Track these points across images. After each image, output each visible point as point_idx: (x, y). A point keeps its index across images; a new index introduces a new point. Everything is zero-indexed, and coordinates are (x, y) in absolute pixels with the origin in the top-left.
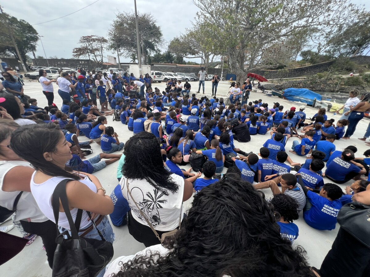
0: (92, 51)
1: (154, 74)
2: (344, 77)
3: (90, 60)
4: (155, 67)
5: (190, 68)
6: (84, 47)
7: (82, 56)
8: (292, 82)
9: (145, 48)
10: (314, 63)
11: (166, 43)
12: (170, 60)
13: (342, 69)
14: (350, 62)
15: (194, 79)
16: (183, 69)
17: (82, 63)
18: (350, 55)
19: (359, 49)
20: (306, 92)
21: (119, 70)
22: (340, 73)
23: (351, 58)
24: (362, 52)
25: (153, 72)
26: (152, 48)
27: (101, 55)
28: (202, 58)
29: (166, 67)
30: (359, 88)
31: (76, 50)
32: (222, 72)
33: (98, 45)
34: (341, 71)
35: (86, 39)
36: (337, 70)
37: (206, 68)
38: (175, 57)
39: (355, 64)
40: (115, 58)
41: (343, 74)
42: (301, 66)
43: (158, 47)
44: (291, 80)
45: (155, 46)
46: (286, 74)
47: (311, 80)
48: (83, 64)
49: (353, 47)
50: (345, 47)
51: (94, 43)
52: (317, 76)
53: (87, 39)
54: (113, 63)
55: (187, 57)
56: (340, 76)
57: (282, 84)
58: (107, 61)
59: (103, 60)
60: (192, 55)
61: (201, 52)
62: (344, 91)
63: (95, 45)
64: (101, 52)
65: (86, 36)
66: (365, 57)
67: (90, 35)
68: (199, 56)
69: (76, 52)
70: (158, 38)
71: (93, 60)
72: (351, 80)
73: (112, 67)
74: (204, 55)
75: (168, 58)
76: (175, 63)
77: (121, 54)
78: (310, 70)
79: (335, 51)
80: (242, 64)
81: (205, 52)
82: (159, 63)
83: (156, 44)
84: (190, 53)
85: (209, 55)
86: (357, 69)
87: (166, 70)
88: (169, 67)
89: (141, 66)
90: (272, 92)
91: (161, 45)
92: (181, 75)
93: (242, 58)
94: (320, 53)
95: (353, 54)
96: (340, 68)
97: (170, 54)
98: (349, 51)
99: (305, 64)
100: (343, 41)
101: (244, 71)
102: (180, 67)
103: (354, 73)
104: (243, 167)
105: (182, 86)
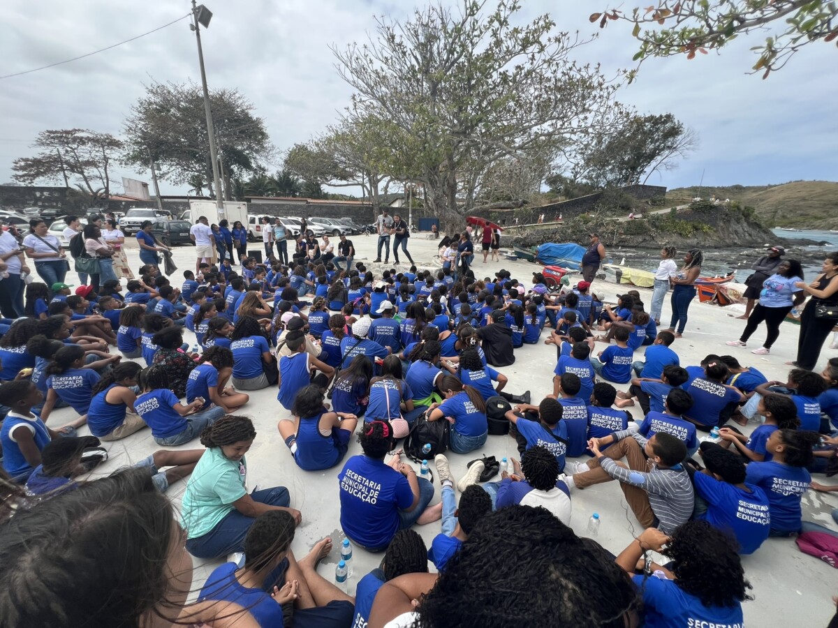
0: (77, 167)
1: (257, 221)
2: (621, 220)
3: (68, 188)
4: (255, 204)
5: (338, 207)
6: (50, 157)
7: (41, 178)
8: (542, 230)
9: (227, 162)
10: (572, 197)
11: (279, 153)
12: (291, 190)
13: (616, 207)
14: (625, 195)
15: (353, 231)
16: (324, 210)
17: (42, 195)
18: (621, 183)
19: (633, 174)
20: (574, 250)
21: (158, 212)
22: (614, 214)
23: (625, 189)
24: (638, 178)
25: (253, 216)
26: (245, 164)
27: (104, 175)
28: (363, 185)
29: (283, 205)
30: (647, 238)
31: (23, 164)
32: (410, 215)
33: (94, 153)
34: (615, 211)
35: (57, 137)
36: (609, 209)
37: (375, 208)
38: (301, 185)
39: (632, 198)
40: (145, 185)
41: (619, 216)
42: (551, 202)
43: (259, 161)
44: (540, 228)
45: (252, 161)
46: (529, 216)
47: (572, 227)
48: (47, 199)
49: (624, 171)
50: (612, 171)
51: (83, 147)
52: (581, 219)
53: (62, 137)
54: (139, 195)
55: (329, 185)
56: (615, 218)
57: (525, 235)
58: (121, 191)
59: (110, 189)
60: (341, 179)
61: (361, 174)
62: (626, 244)
63: (85, 152)
64: (102, 170)
65: (59, 129)
66: (644, 187)
67: (70, 129)
68: (356, 182)
69: (22, 168)
70: (259, 142)
71: (77, 188)
72: (632, 225)
73: (137, 207)
74: (366, 179)
75: (284, 185)
76: (302, 197)
77: (162, 176)
78: (567, 210)
79: (598, 176)
80: (453, 199)
81: (368, 174)
82: (264, 197)
83: (255, 154)
84: (336, 176)
85: (379, 181)
86: (637, 207)
87: (282, 213)
88: (289, 205)
89: (222, 203)
90: (516, 253)
91: (266, 157)
92: (321, 222)
93: (453, 189)
94: (577, 180)
95: (625, 181)
96: (612, 206)
97: (288, 178)
98: (618, 177)
99: (557, 199)
100: (608, 161)
101: (459, 213)
102: (315, 206)
103: (634, 214)
104: (537, 435)
105: (333, 248)
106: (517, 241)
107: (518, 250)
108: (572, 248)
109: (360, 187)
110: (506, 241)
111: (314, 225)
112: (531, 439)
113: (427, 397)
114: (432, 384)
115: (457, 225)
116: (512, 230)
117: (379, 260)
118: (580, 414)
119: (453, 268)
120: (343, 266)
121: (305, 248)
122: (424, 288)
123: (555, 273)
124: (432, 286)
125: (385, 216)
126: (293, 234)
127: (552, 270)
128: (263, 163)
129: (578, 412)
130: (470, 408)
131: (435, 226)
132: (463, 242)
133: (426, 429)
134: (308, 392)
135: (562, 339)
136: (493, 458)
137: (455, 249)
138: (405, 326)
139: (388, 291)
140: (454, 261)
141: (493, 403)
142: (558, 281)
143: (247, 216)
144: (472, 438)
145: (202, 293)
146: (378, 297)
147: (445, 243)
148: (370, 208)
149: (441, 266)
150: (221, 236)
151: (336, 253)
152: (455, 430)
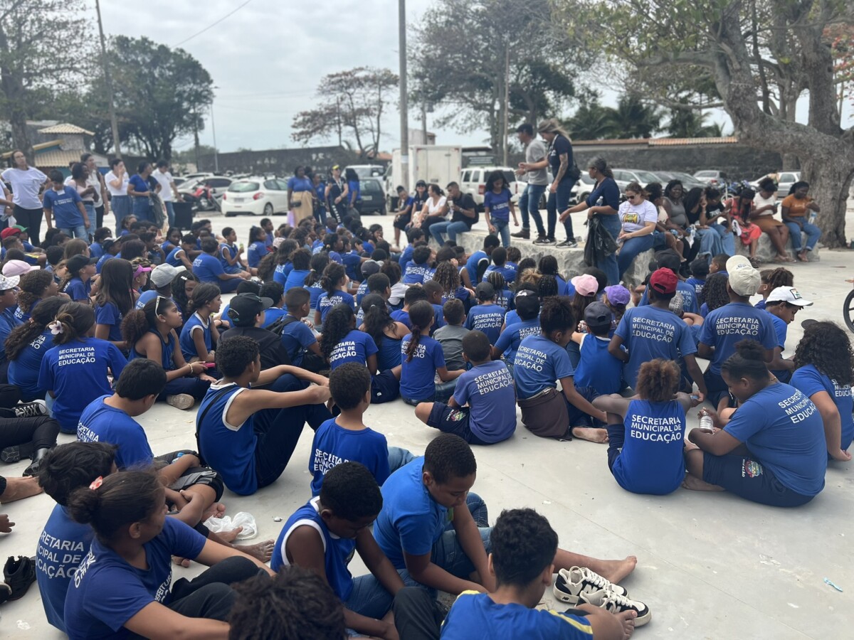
0: (351, 117)
3: (339, 147)
6: (327, 108)
7: (316, 136)
17: (317, 157)
35: (337, 82)
48: (321, 162)
51: (360, 91)
53: (341, 81)
59: (379, 145)
65: (339, 71)
67: (351, 69)
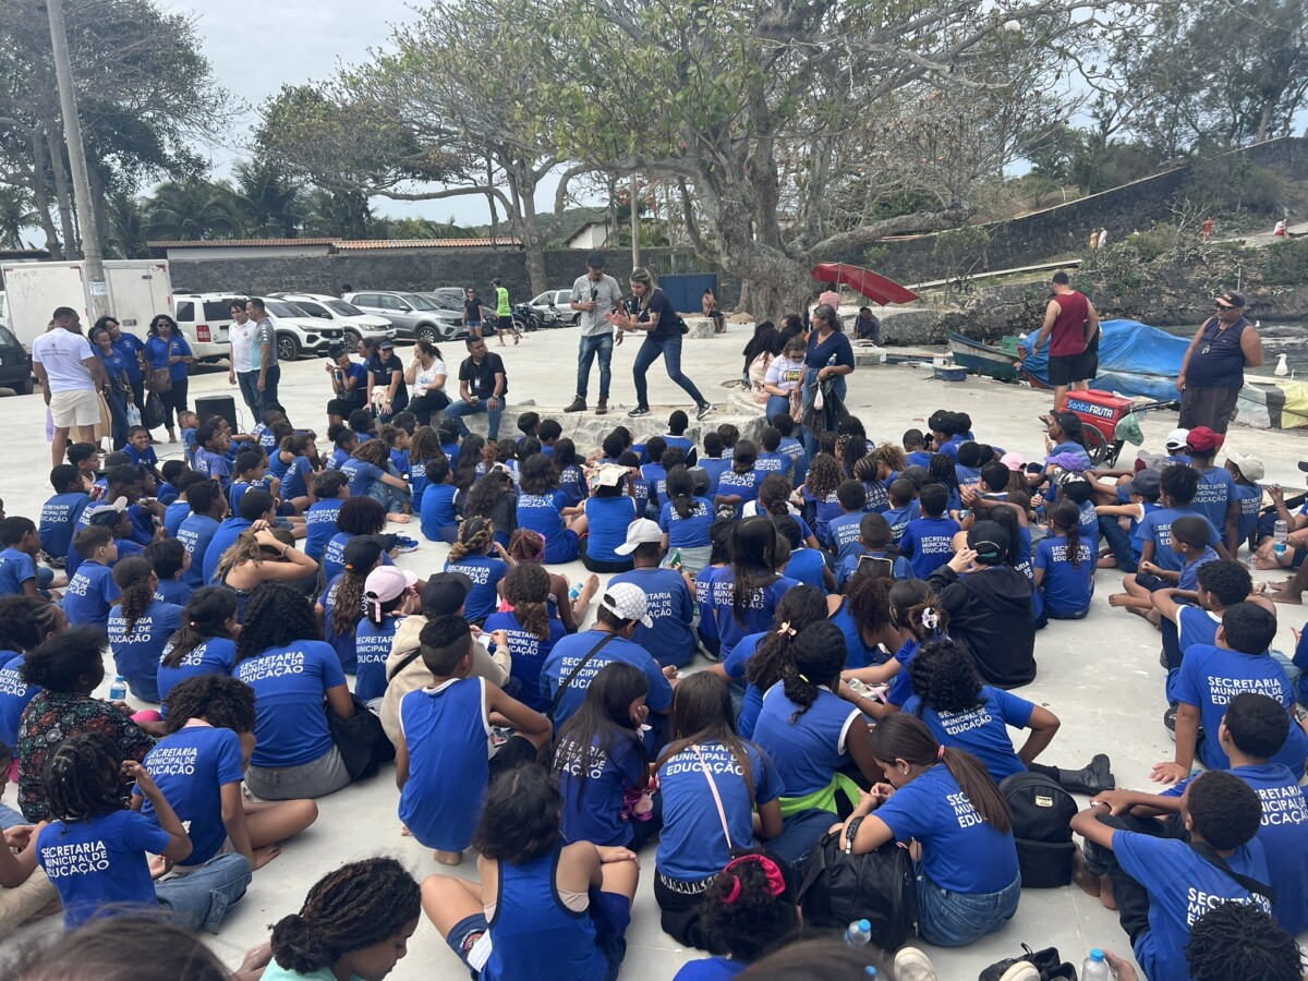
1: (199, 312)
2: (1252, 242)
4: (184, 264)
5: (425, 260)
8: (1021, 288)
9: (92, 147)
10: (1099, 186)
11: (240, 111)
12: (280, 218)
13: (1231, 207)
14: (1256, 171)
16: (384, 269)
18: (1239, 137)
19: (1273, 109)
20: (1133, 338)
22: (1230, 228)
23: (1254, 152)
24: (1287, 121)
25: (186, 298)
26: (144, 147)
28: (490, 191)
29: (264, 261)
34: (1231, 218)
36: (1213, 212)
37: (531, 254)
38: (310, 199)
39: (1276, 176)
41: (1244, 232)
42: (1038, 205)
44: (1012, 283)
45: (165, 139)
46: (979, 249)
47: (1108, 272)
49: (1246, 102)
50: (1210, 103)
52: (1134, 249)
55: (395, 197)
56: (1232, 239)
57: (971, 306)
60: (425, 179)
61: (481, 160)
68: (468, 184)
70: (183, 85)
72: (1287, 256)
74: (500, 172)
75: (263, 206)
76: (316, 235)
79: (1172, 120)
80: (770, 219)
81: (505, 161)
82: (202, 242)
83: (170, 120)
84: (411, 170)
85: (538, 176)
86: (1294, 203)
87: (263, 283)
88: (281, 259)
89: (101, 267)
90: (958, 358)
91: (205, 125)
92: (380, 304)
93: (768, 187)
94: (1109, 138)
95: (1253, 130)
96: (1219, 202)
97: (272, 182)
98: (1229, 119)
99: (1055, 194)
100: (1197, 76)
101: (789, 255)
102: (357, 259)
103: (1289, 224)
104: (1184, 877)
105: (444, 378)
106: (951, 323)
107: (963, 349)
108: (1126, 336)
109: (483, 197)
110: (917, 327)
111: (361, 313)
112: (1167, 891)
113: (821, 787)
114: (835, 752)
115: (785, 290)
116: (931, 294)
117: (579, 405)
118: (1289, 812)
119: (798, 414)
120: (476, 426)
121: (362, 381)
122: (728, 478)
123: (1096, 410)
124: (751, 470)
125: (597, 279)
126: (304, 344)
127: (1089, 403)
128: (197, 146)
129: (1283, 804)
130: (964, 813)
131: (711, 297)
132: (821, 339)
133: (852, 876)
134: (521, 789)
135: (1176, 598)
136: (1052, 953)
137: (797, 359)
138: (712, 589)
139: (632, 492)
140: (799, 396)
141: (1022, 793)
142: (1110, 433)
143: (170, 301)
144: (982, 900)
145: (107, 529)
146: (609, 511)
147: (764, 343)
148: (515, 255)
149: (761, 411)
150: (117, 361)
151: (454, 392)
152: (929, 880)
